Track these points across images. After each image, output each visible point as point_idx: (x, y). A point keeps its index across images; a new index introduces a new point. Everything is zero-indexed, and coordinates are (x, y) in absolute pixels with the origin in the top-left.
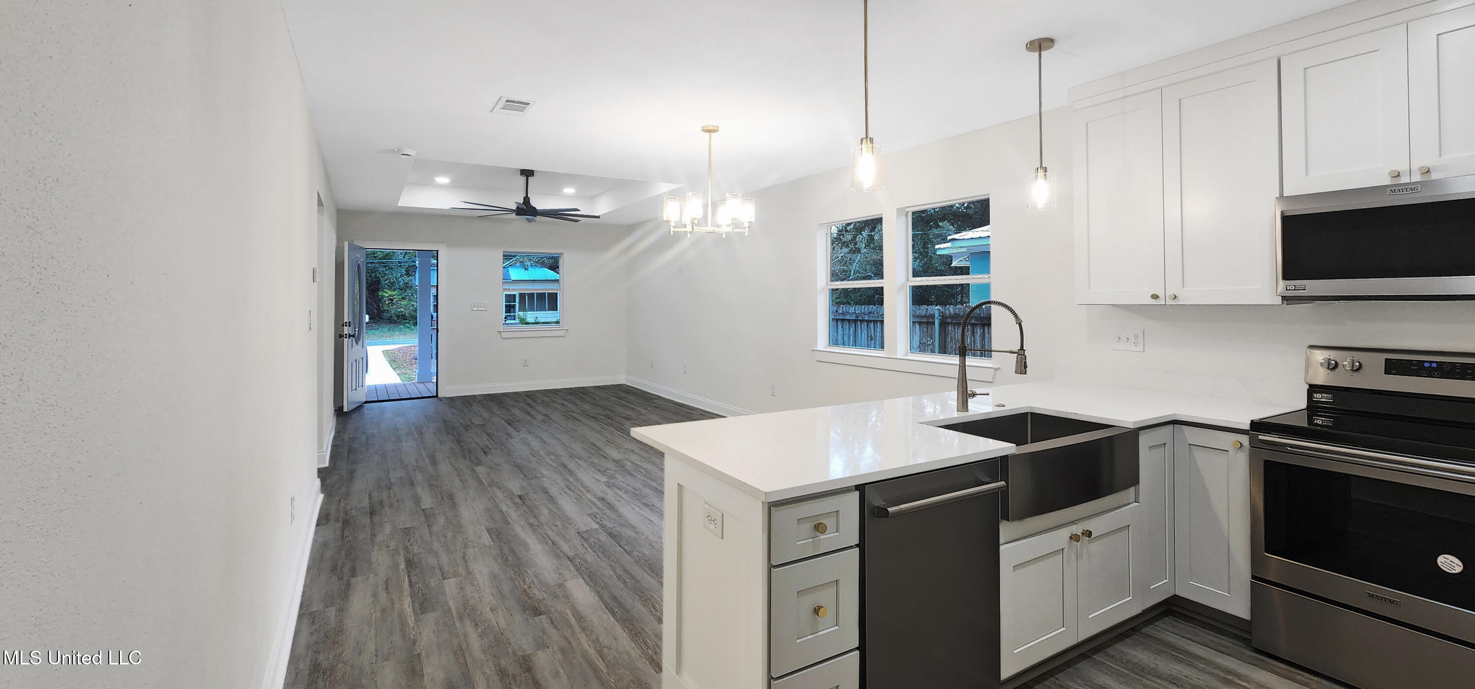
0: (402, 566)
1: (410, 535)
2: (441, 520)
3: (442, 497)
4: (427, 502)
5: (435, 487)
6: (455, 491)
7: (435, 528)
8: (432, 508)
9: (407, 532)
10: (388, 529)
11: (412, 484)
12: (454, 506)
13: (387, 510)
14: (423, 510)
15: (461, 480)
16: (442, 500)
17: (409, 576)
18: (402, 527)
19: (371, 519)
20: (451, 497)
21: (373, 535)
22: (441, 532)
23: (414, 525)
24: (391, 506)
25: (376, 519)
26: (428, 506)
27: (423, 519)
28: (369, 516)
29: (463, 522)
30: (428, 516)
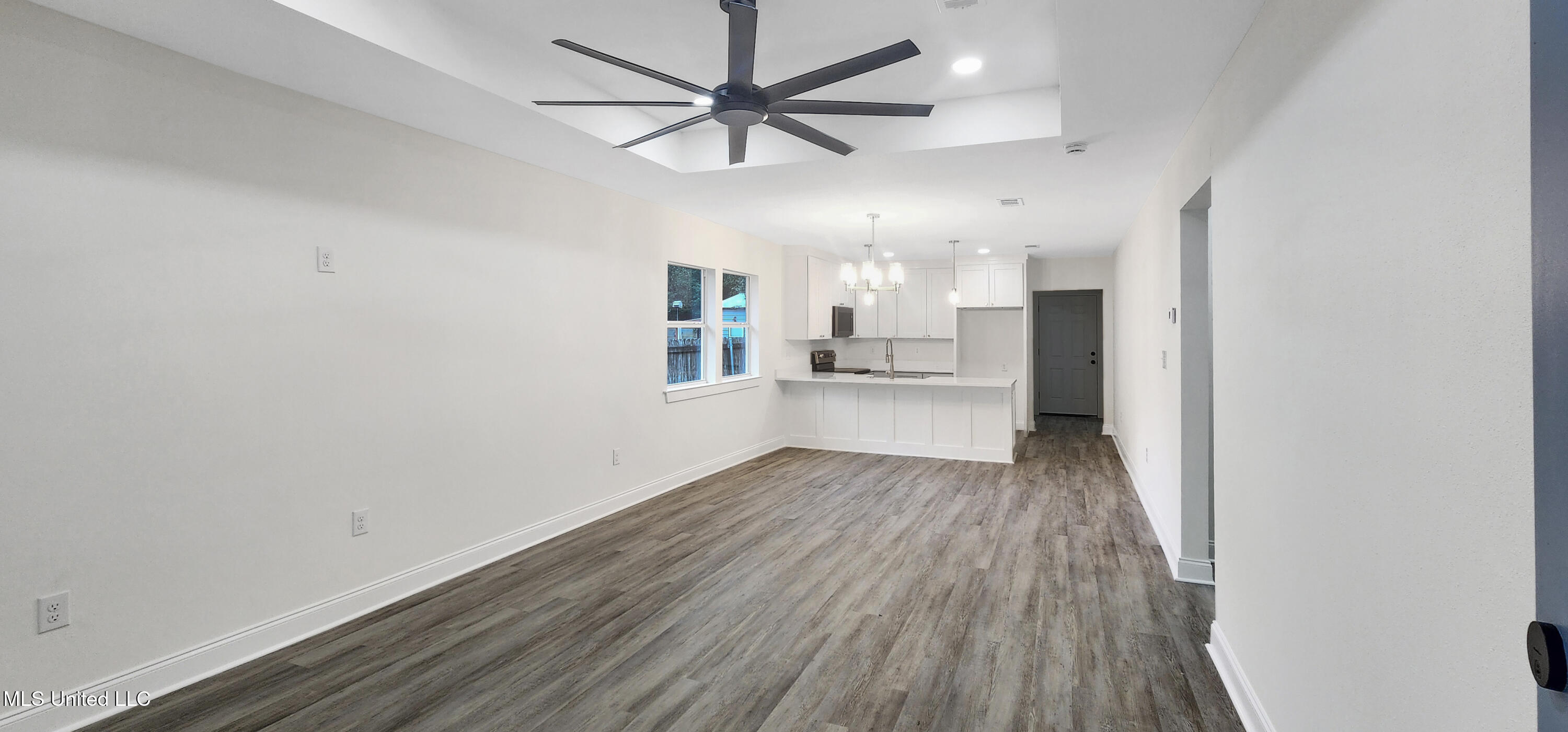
0: (1088, 507)
1: (1081, 521)
2: (1055, 524)
3: (1045, 541)
4: (1061, 543)
5: (1048, 555)
6: (1030, 545)
7: (1061, 520)
8: (1059, 534)
9: (1084, 523)
10: (1098, 528)
11: (1071, 566)
12: (1040, 531)
13: (1100, 543)
14: (1067, 535)
15: (1016, 555)
16: (1047, 539)
17: (1085, 502)
18: (1087, 527)
19: (1113, 539)
20: (1037, 540)
21: (1109, 526)
22: (1059, 517)
23: (1077, 526)
24: (1096, 546)
25: (1108, 538)
26: (1062, 537)
27: (1069, 528)
28: (1116, 543)
29: (1040, 518)
30: (1064, 530)
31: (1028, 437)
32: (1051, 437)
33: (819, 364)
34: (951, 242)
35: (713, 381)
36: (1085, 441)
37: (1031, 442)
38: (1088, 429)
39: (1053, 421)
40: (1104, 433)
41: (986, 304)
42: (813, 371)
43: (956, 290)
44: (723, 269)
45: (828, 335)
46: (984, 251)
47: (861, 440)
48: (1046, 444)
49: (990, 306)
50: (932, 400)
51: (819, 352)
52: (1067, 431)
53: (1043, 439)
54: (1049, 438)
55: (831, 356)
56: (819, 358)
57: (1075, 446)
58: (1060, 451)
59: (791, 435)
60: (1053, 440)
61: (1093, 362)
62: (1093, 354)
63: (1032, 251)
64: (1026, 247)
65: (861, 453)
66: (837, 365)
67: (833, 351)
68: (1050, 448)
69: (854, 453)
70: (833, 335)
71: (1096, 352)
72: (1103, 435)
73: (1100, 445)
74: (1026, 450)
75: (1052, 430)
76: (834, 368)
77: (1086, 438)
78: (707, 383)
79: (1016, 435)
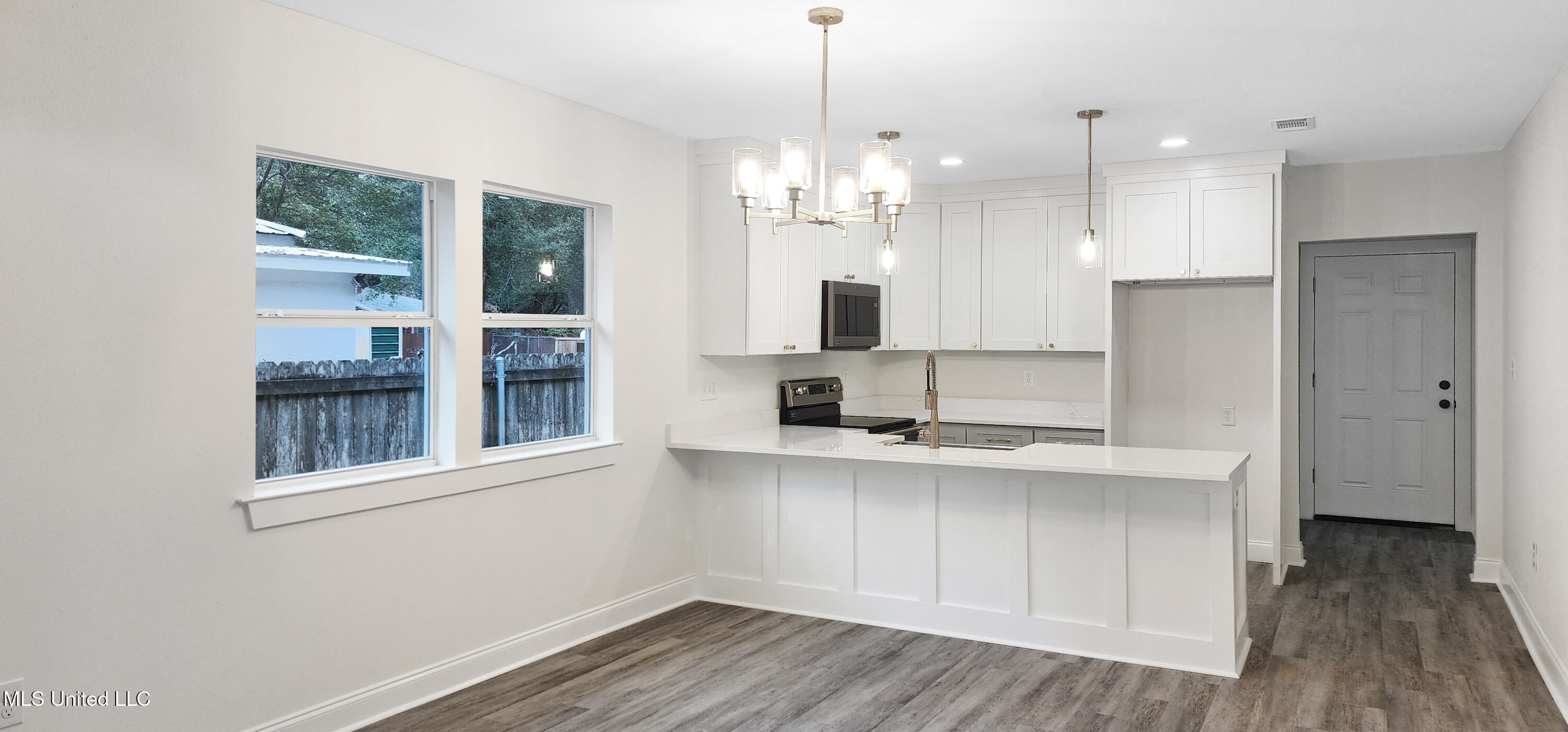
31: (1284, 584)
32: (1343, 587)
33: (794, 408)
34: (1081, 115)
35: (449, 462)
36: (1431, 604)
37: (1291, 602)
38: (1434, 562)
39: (1346, 538)
40: (1476, 578)
41: (1183, 272)
42: (780, 424)
43: (1092, 232)
44: (485, 182)
45: (810, 342)
46: (1174, 143)
47: (860, 592)
48: (1328, 610)
49: (1193, 276)
50: (1029, 504)
51: (796, 383)
52: (1382, 568)
53: (1322, 593)
54: (1339, 590)
55: (831, 391)
56: (795, 394)
57: (1405, 618)
58: (1365, 634)
59: (709, 574)
60: (1346, 597)
61: (1445, 404)
62: (1445, 385)
63: (1296, 138)
64: (1281, 124)
65: (859, 625)
66: (847, 409)
67: (837, 380)
68: (1340, 622)
69: (846, 623)
70: (824, 346)
71: (1452, 383)
72: (1473, 583)
73: (1471, 615)
74: (1275, 629)
75: (1343, 563)
76: (838, 416)
77: (1432, 594)
78: (437, 464)
79: (1250, 577)
